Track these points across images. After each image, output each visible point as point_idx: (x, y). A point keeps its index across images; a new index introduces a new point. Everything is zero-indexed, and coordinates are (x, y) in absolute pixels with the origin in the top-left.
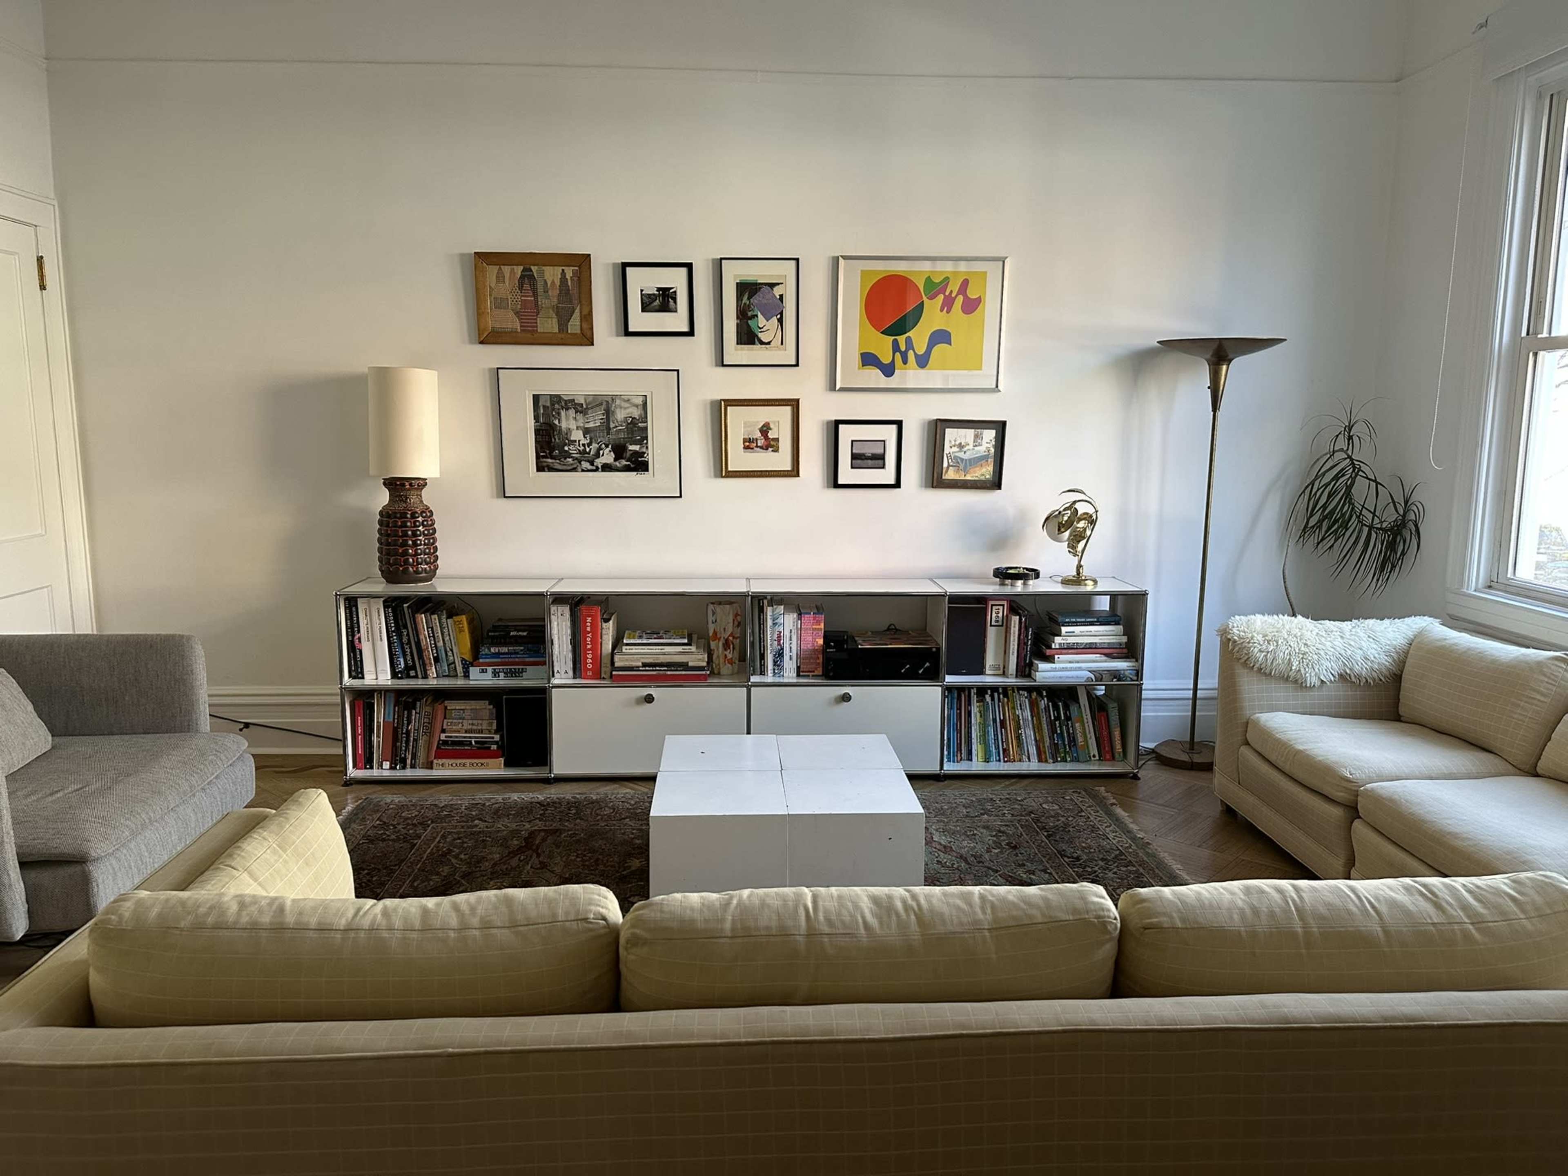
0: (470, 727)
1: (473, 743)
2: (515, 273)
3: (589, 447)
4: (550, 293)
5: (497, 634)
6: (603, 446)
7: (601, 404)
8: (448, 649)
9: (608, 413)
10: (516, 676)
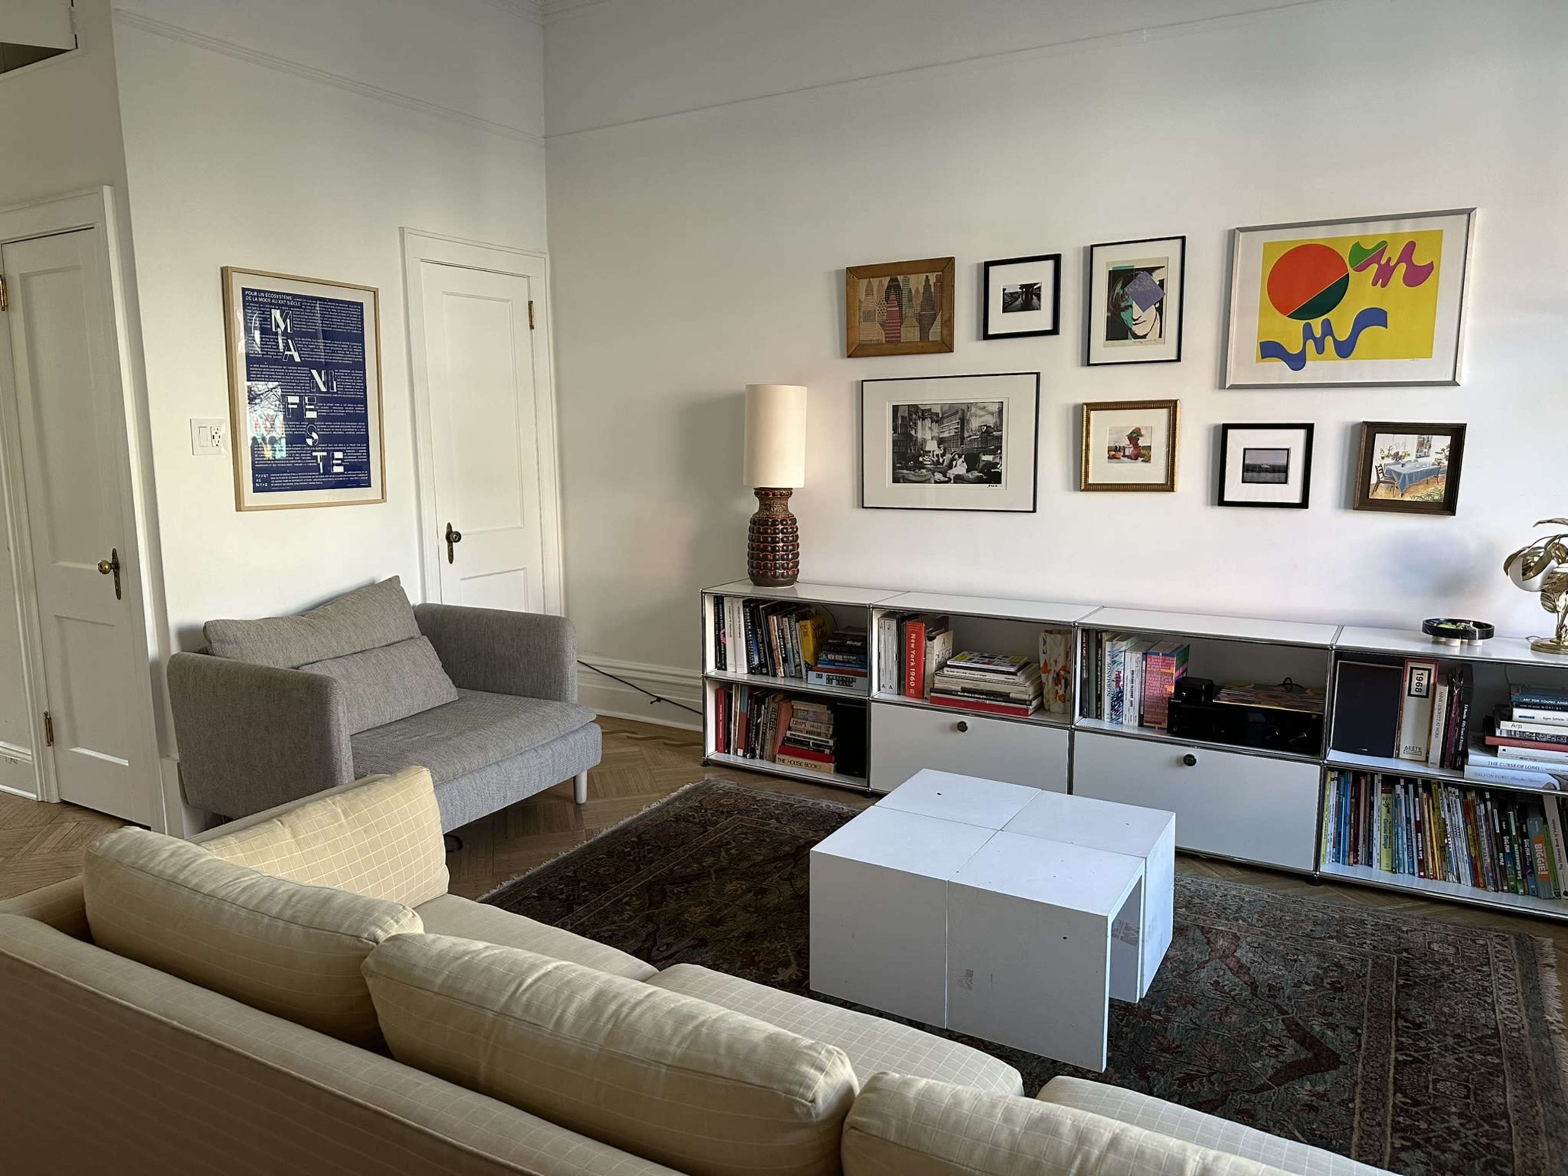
0: (811, 729)
1: (811, 744)
2: (882, 285)
3: (942, 457)
4: (914, 300)
5: (835, 641)
6: (957, 456)
7: (957, 412)
8: (795, 652)
9: (963, 422)
10: (847, 685)
